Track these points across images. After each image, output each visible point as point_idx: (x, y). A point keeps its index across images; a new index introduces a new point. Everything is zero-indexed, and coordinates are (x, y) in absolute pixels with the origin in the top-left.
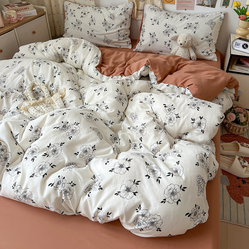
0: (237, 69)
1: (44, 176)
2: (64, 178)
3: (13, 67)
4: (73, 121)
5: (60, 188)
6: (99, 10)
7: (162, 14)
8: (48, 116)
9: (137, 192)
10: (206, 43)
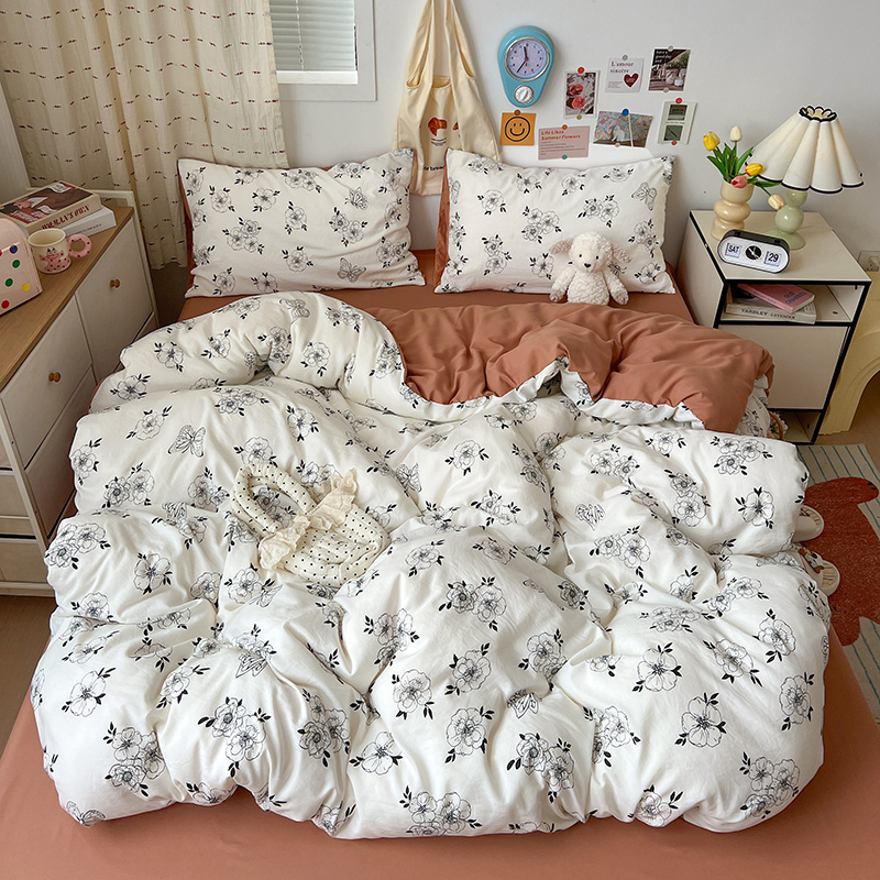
0: (739, 312)
1: (483, 747)
2: (538, 737)
3: (153, 433)
4: (476, 577)
5: (541, 765)
6: (309, 183)
7: (507, 178)
8: (404, 578)
9: (723, 723)
10: (643, 249)
